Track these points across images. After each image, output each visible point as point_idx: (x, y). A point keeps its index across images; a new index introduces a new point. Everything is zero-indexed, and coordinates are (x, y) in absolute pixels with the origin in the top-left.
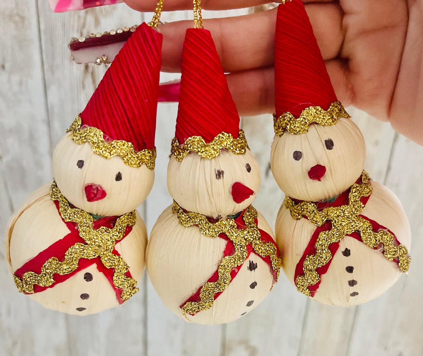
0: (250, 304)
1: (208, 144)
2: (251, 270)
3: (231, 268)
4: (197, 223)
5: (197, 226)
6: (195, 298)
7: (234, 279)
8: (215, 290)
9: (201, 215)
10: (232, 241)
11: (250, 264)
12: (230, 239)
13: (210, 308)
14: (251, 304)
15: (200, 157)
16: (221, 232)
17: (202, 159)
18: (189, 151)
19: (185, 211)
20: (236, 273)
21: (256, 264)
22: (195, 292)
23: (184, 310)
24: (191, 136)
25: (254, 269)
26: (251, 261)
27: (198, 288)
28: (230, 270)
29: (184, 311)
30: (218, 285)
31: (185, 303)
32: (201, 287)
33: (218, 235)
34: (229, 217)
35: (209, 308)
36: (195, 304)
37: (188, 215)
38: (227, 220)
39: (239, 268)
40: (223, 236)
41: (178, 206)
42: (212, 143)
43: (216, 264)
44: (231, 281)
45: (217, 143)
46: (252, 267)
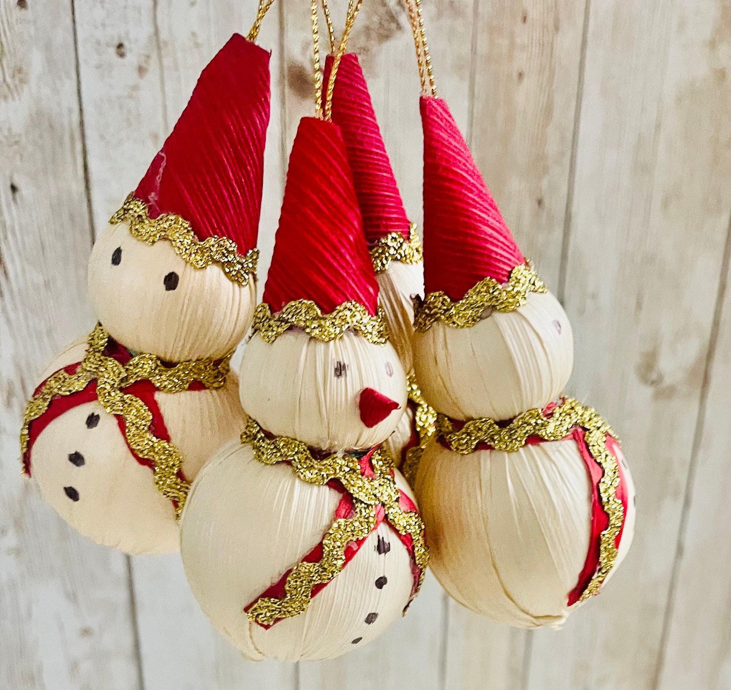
0: (371, 618)
1: (325, 316)
2: (380, 553)
3: (346, 541)
4: (290, 458)
5: (289, 463)
6: (276, 591)
7: (349, 563)
8: (314, 578)
9: (300, 442)
10: (351, 495)
11: (379, 541)
12: (348, 491)
13: (301, 612)
14: (373, 620)
15: (309, 337)
16: (333, 477)
17: (312, 342)
18: (289, 324)
19: (269, 436)
20: (354, 553)
21: (389, 543)
22: (276, 580)
23: (251, 615)
24: (295, 300)
25: (386, 553)
26: (381, 538)
27: (284, 572)
28: (345, 544)
29: (253, 618)
30: (321, 570)
31: (256, 601)
32: (290, 571)
33: (326, 481)
34: (349, 453)
35: (299, 613)
36: (275, 603)
37: (273, 443)
38: (344, 458)
39: (360, 542)
40: (335, 484)
41: (256, 425)
42: (331, 316)
43: (321, 530)
44: (344, 565)
45: (340, 317)
46: (382, 548)
